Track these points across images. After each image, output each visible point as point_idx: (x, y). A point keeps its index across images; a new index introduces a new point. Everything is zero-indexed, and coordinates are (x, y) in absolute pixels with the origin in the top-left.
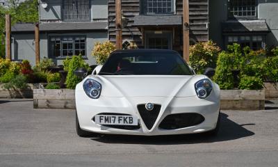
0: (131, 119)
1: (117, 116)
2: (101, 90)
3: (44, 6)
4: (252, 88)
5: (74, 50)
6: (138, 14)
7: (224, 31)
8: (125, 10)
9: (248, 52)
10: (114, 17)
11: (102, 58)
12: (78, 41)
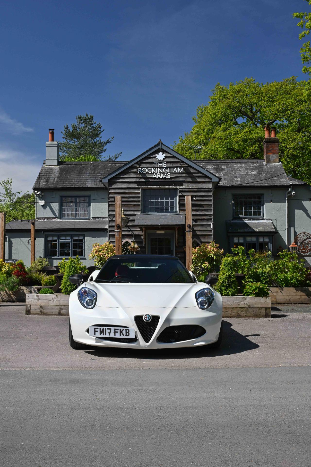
0: (128, 332)
1: (113, 329)
2: (96, 299)
3: (42, 203)
4: (257, 295)
5: (71, 249)
6: (139, 213)
7: (230, 231)
8: (126, 209)
9: (253, 255)
10: (114, 216)
11: (100, 260)
12: (76, 240)
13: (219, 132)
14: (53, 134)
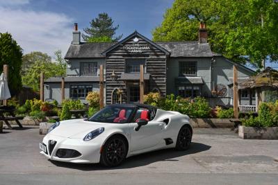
6: (124, 73)
7: (177, 83)
8: (116, 70)
11: (91, 102)
12: (88, 88)
13: (178, 24)
14: (76, 26)
